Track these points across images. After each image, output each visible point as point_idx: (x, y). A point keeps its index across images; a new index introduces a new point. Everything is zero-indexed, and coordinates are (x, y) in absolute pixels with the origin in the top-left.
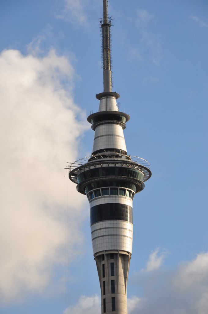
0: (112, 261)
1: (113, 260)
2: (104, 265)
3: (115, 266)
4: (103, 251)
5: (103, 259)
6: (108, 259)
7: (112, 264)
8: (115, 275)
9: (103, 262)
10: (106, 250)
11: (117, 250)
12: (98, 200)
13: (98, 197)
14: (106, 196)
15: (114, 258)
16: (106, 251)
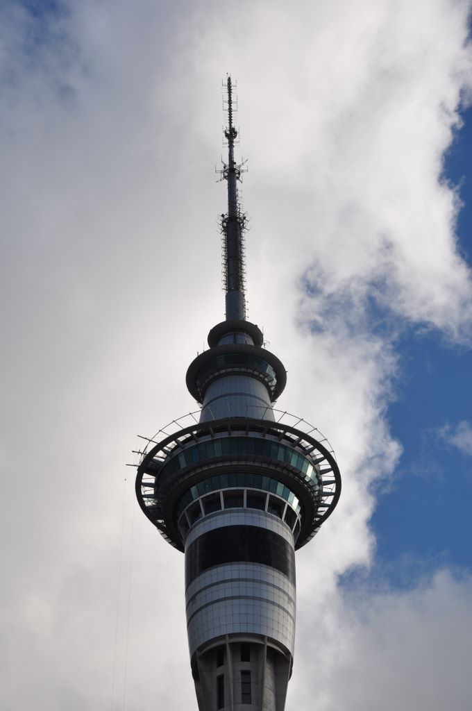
0: (246, 666)
1: (248, 663)
2: (221, 679)
3: (253, 679)
4: (223, 637)
5: (221, 663)
6: (233, 662)
7: (245, 673)
8: (253, 701)
9: (219, 671)
10: (232, 632)
11: (262, 637)
12: (214, 518)
13: (215, 512)
14: (236, 508)
15: (251, 660)
16: (231, 636)
